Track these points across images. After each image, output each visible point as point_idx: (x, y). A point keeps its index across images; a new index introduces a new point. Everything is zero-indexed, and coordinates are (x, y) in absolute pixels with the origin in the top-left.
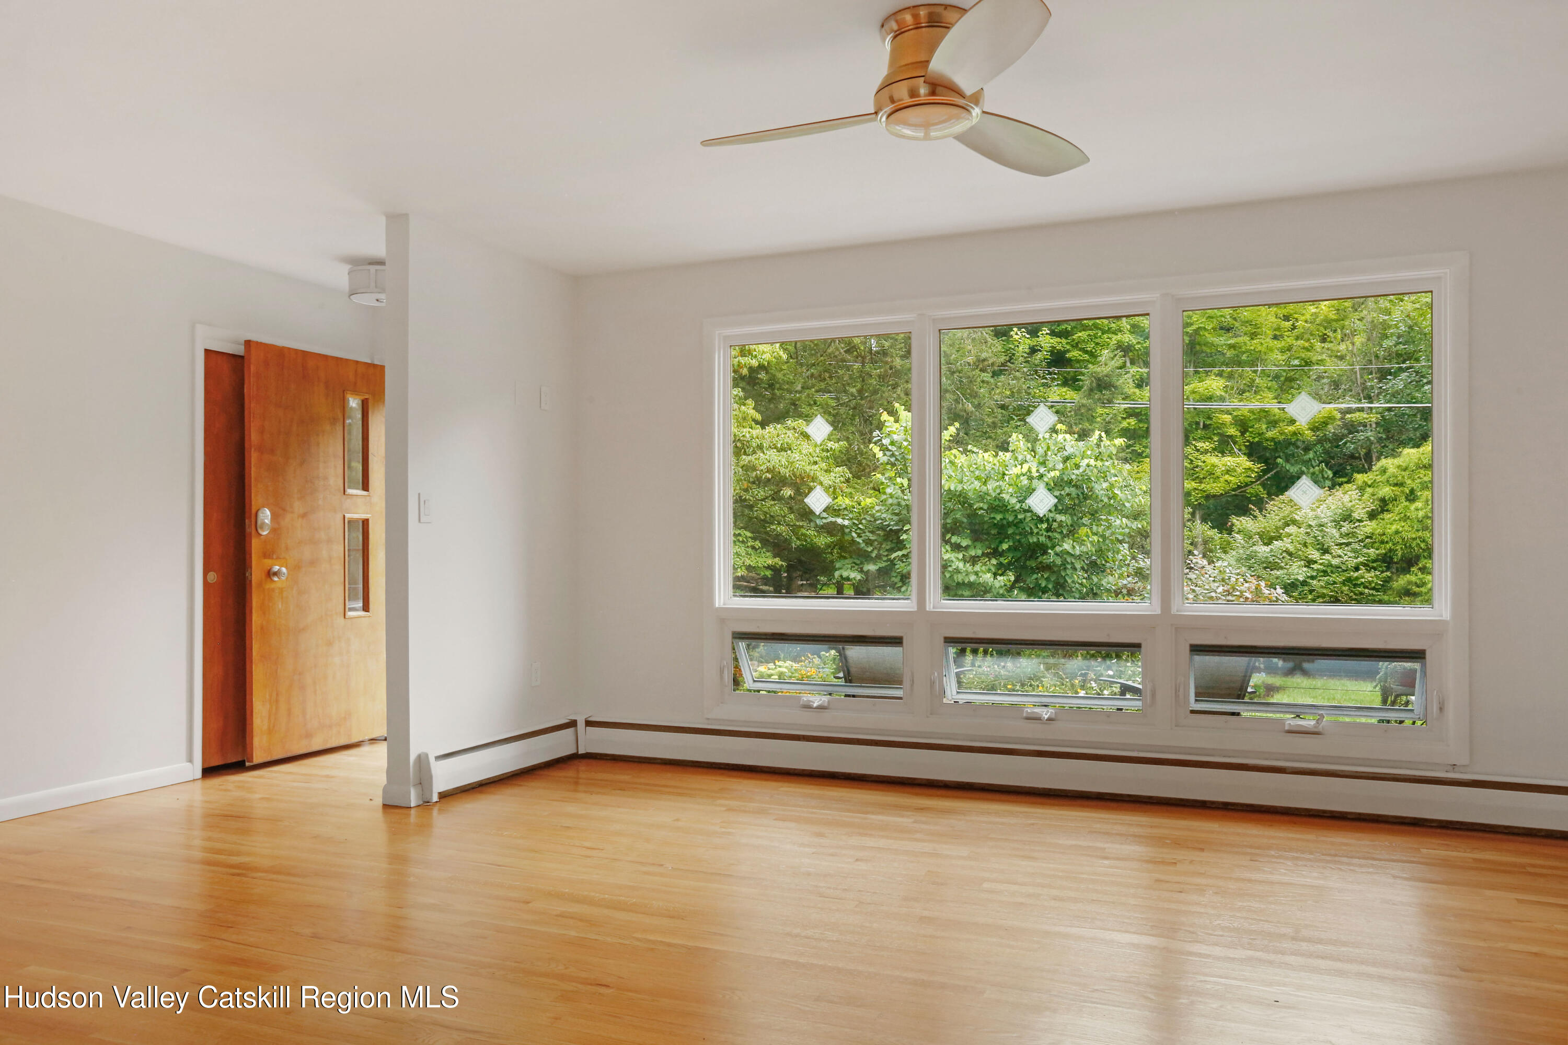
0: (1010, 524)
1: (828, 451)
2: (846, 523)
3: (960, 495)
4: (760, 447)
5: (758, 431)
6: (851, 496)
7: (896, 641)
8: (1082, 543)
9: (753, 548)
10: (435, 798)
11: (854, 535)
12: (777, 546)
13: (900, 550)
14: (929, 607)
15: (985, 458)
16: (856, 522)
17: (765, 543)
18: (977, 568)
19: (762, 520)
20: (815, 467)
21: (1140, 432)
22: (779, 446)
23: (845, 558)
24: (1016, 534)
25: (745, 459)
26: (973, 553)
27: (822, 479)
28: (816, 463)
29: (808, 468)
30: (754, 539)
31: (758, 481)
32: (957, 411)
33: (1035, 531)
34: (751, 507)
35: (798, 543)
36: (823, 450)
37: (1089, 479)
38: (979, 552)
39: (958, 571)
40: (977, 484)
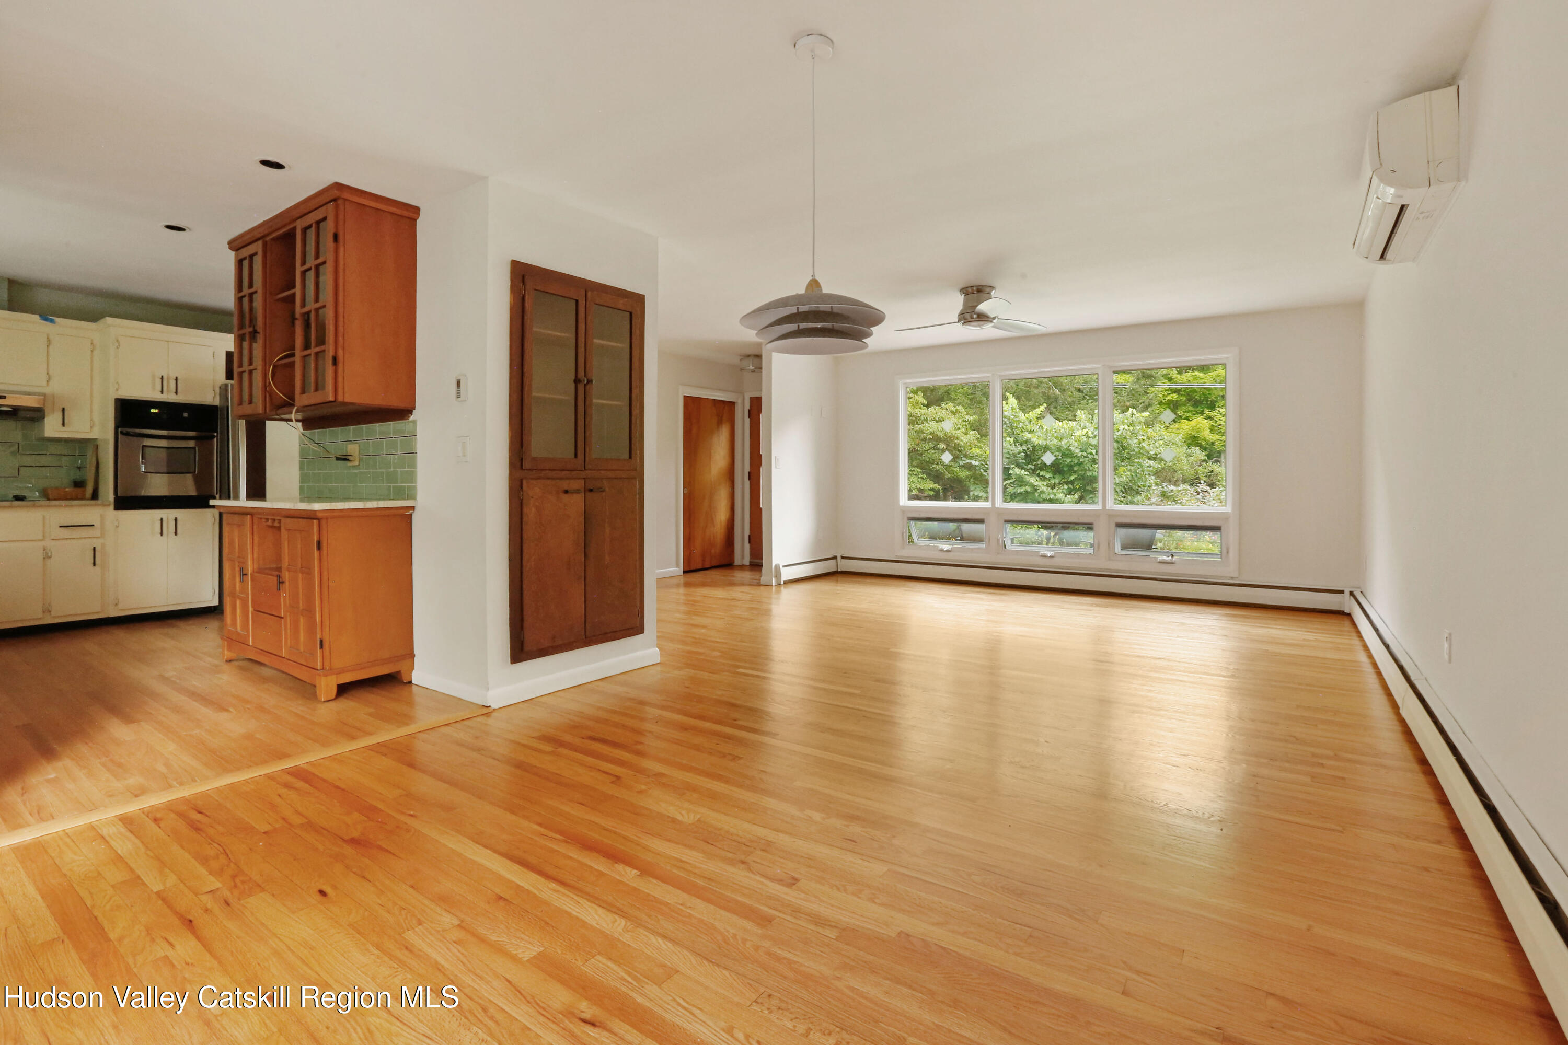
0: (1075, 465)
1: (966, 421)
2: (977, 463)
3: (1045, 447)
4: (926, 420)
5: (924, 410)
6: (980, 447)
7: (981, 521)
8: (1121, 476)
9: (922, 478)
10: (782, 583)
11: (982, 471)
12: (936, 477)
13: (1009, 479)
14: (997, 505)
15: (1062, 426)
16: (983, 463)
17: (929, 475)
18: (1055, 490)
19: (927, 462)
20: (959, 431)
21: (1181, 403)
22: (937, 419)
23: (978, 484)
24: (1080, 471)
25: (917, 427)
26: (1053, 481)
27: (962, 438)
28: (959, 429)
29: (954, 432)
30: (923, 473)
31: (925, 440)
32: (1050, 394)
33: (1091, 469)
34: (921, 455)
35: (949, 475)
36: (963, 421)
37: (1125, 438)
38: (1057, 481)
39: (1042, 492)
40: (1055, 441)
